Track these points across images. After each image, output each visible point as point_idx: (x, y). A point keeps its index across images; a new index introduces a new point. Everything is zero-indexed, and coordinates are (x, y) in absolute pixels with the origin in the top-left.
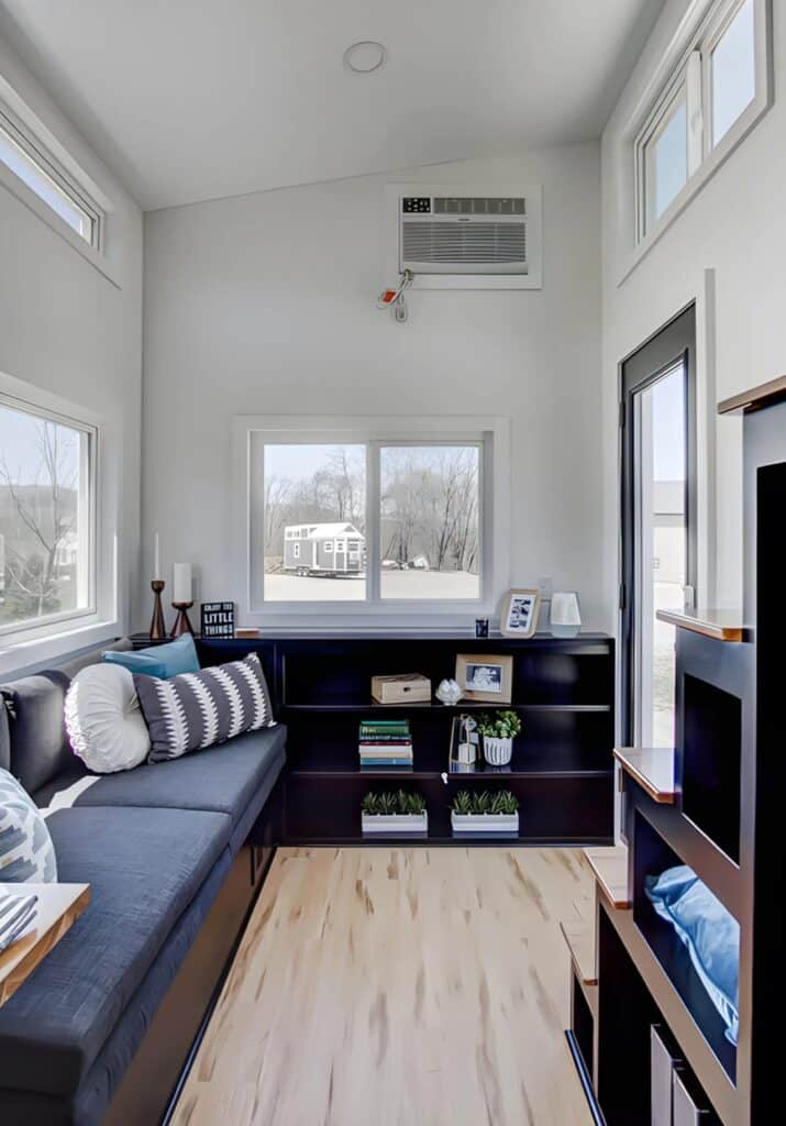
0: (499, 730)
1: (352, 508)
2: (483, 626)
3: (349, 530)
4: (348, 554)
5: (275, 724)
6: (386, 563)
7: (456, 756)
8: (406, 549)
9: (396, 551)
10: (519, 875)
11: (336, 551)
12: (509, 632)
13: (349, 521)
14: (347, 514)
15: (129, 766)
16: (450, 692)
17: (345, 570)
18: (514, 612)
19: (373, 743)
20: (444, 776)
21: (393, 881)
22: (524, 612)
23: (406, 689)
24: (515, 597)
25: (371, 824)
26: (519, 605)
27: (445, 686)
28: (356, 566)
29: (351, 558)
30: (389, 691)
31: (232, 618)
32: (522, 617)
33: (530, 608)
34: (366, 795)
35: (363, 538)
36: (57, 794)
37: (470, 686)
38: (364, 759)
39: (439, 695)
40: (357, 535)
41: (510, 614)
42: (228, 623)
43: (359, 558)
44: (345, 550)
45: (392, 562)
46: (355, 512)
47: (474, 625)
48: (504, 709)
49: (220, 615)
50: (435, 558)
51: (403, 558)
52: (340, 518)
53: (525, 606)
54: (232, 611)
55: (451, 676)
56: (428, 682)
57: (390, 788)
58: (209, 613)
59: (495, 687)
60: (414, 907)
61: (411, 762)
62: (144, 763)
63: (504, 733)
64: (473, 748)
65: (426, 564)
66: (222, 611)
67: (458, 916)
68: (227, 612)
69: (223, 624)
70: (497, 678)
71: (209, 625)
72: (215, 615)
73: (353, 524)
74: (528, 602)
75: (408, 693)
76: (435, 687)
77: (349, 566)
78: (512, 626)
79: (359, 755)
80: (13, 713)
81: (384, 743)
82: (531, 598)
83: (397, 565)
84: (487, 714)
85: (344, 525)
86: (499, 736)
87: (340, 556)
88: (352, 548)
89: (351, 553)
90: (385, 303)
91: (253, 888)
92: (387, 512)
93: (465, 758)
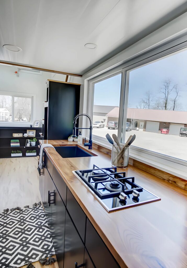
0: (33, 141)
1: (6, 105)
2: (31, 126)
3: (5, 110)
4: (5, 116)
6: (16, 119)
7: (27, 145)
8: (21, 116)
9: (18, 117)
11: (2, 115)
12: (35, 126)
13: (5, 108)
14: (4, 106)
16: (26, 135)
17: (4, 120)
19: (13, 143)
20: (25, 147)
23: (18, 135)
25: (12, 155)
26: (37, 123)
27: (25, 134)
28: (7, 119)
29: (6, 117)
30: (15, 135)
33: (38, 123)
34: (12, 151)
35: (9, 112)
37: (29, 135)
39: (24, 136)
40: (8, 111)
43: (8, 117)
44: (4, 115)
45: (17, 119)
46: (7, 106)
47: (30, 126)
48: (34, 137)
50: (29, 119)
51: (20, 118)
52: (3, 107)
55: (26, 133)
56: (22, 134)
57: (16, 150)
59: (33, 135)
61: (19, 146)
63: (34, 141)
64: (29, 144)
65: (26, 120)
70: (33, 133)
73: (6, 108)
76: (23, 134)
77: (5, 119)
79: (11, 145)
81: (15, 143)
82: (39, 122)
83: (18, 120)
84: (31, 138)
85: (4, 109)
86: (33, 142)
87: (3, 117)
88: (6, 115)
89: (6, 116)
90: (16, 74)
92: (16, 106)
93: (28, 145)
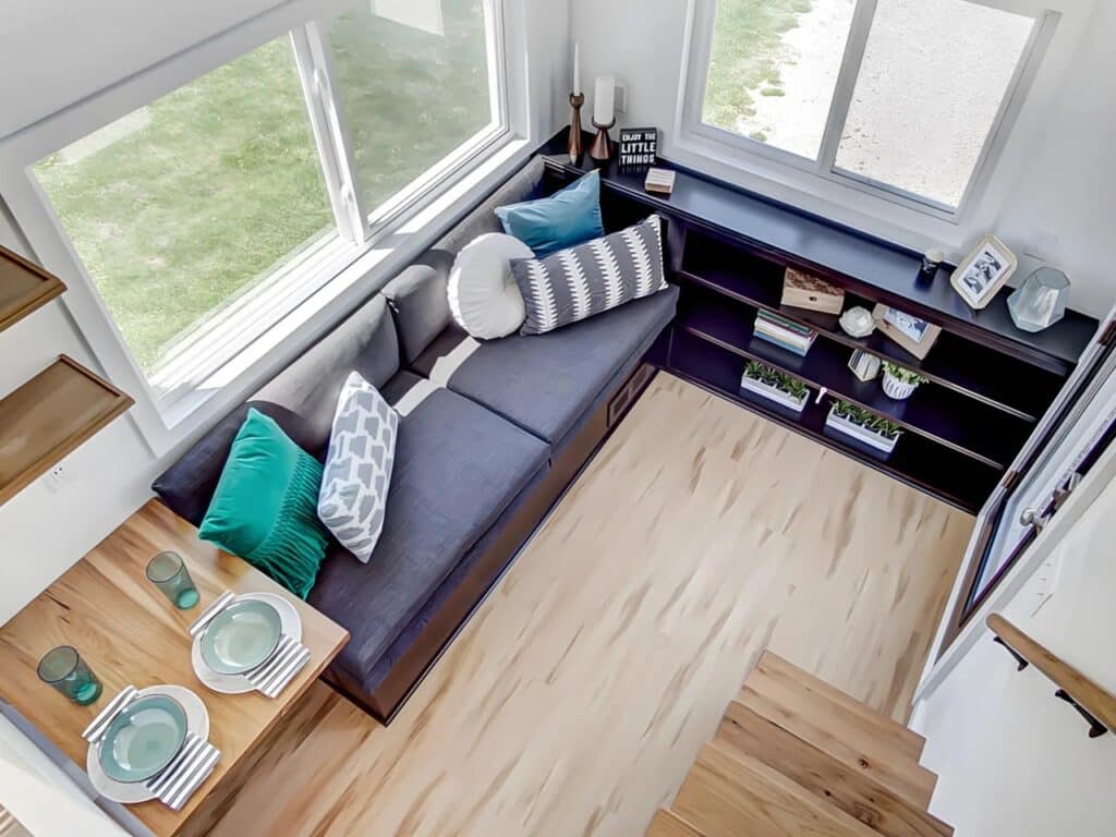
0: (901, 374)
5: (667, 287)
10: (849, 508)
15: (502, 336)
18: (977, 266)
19: (770, 322)
21: (733, 462)
22: (988, 275)
23: (812, 299)
24: (989, 248)
25: (751, 385)
31: (655, 148)
32: (982, 279)
33: (996, 274)
36: (440, 359)
38: (759, 332)
41: (971, 266)
42: (649, 153)
49: (641, 145)
53: (992, 268)
54: (655, 141)
56: (839, 298)
58: (626, 143)
59: (915, 334)
60: (731, 501)
61: (804, 354)
62: (517, 332)
63: (906, 379)
66: (643, 140)
67: (760, 530)
68: (649, 142)
69: (643, 153)
71: (627, 154)
72: (634, 145)
74: (997, 266)
75: (812, 302)
78: (966, 280)
79: (753, 327)
80: (396, 310)
81: (782, 327)
86: (899, 378)
91: (607, 429)
